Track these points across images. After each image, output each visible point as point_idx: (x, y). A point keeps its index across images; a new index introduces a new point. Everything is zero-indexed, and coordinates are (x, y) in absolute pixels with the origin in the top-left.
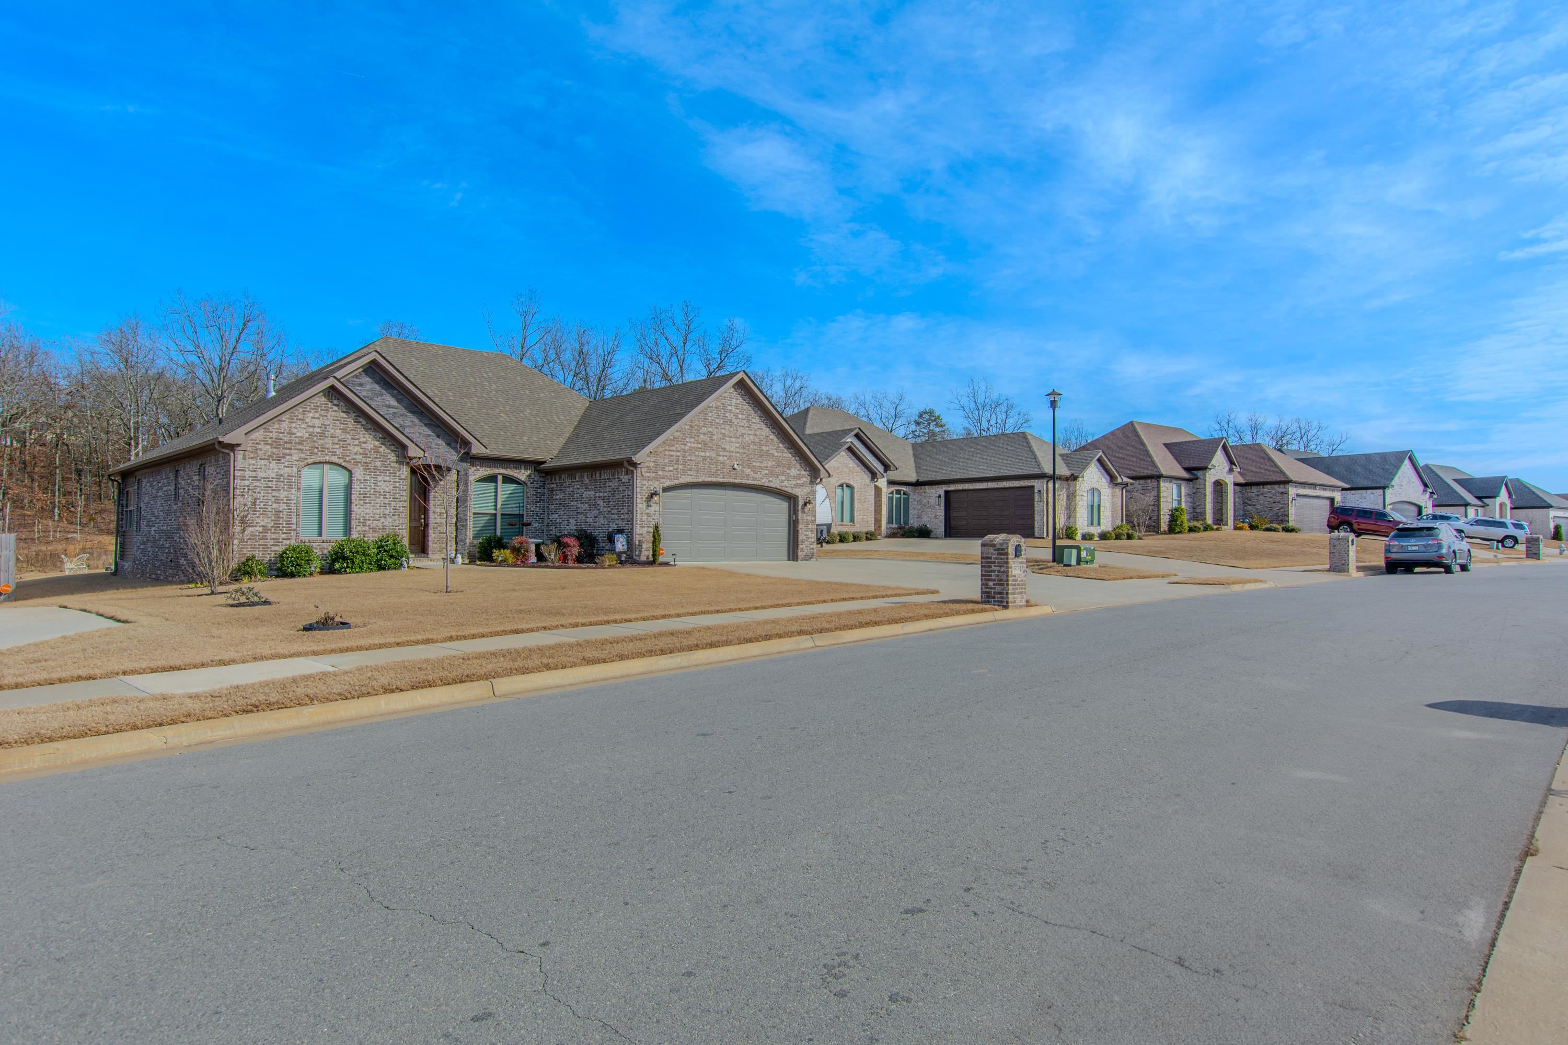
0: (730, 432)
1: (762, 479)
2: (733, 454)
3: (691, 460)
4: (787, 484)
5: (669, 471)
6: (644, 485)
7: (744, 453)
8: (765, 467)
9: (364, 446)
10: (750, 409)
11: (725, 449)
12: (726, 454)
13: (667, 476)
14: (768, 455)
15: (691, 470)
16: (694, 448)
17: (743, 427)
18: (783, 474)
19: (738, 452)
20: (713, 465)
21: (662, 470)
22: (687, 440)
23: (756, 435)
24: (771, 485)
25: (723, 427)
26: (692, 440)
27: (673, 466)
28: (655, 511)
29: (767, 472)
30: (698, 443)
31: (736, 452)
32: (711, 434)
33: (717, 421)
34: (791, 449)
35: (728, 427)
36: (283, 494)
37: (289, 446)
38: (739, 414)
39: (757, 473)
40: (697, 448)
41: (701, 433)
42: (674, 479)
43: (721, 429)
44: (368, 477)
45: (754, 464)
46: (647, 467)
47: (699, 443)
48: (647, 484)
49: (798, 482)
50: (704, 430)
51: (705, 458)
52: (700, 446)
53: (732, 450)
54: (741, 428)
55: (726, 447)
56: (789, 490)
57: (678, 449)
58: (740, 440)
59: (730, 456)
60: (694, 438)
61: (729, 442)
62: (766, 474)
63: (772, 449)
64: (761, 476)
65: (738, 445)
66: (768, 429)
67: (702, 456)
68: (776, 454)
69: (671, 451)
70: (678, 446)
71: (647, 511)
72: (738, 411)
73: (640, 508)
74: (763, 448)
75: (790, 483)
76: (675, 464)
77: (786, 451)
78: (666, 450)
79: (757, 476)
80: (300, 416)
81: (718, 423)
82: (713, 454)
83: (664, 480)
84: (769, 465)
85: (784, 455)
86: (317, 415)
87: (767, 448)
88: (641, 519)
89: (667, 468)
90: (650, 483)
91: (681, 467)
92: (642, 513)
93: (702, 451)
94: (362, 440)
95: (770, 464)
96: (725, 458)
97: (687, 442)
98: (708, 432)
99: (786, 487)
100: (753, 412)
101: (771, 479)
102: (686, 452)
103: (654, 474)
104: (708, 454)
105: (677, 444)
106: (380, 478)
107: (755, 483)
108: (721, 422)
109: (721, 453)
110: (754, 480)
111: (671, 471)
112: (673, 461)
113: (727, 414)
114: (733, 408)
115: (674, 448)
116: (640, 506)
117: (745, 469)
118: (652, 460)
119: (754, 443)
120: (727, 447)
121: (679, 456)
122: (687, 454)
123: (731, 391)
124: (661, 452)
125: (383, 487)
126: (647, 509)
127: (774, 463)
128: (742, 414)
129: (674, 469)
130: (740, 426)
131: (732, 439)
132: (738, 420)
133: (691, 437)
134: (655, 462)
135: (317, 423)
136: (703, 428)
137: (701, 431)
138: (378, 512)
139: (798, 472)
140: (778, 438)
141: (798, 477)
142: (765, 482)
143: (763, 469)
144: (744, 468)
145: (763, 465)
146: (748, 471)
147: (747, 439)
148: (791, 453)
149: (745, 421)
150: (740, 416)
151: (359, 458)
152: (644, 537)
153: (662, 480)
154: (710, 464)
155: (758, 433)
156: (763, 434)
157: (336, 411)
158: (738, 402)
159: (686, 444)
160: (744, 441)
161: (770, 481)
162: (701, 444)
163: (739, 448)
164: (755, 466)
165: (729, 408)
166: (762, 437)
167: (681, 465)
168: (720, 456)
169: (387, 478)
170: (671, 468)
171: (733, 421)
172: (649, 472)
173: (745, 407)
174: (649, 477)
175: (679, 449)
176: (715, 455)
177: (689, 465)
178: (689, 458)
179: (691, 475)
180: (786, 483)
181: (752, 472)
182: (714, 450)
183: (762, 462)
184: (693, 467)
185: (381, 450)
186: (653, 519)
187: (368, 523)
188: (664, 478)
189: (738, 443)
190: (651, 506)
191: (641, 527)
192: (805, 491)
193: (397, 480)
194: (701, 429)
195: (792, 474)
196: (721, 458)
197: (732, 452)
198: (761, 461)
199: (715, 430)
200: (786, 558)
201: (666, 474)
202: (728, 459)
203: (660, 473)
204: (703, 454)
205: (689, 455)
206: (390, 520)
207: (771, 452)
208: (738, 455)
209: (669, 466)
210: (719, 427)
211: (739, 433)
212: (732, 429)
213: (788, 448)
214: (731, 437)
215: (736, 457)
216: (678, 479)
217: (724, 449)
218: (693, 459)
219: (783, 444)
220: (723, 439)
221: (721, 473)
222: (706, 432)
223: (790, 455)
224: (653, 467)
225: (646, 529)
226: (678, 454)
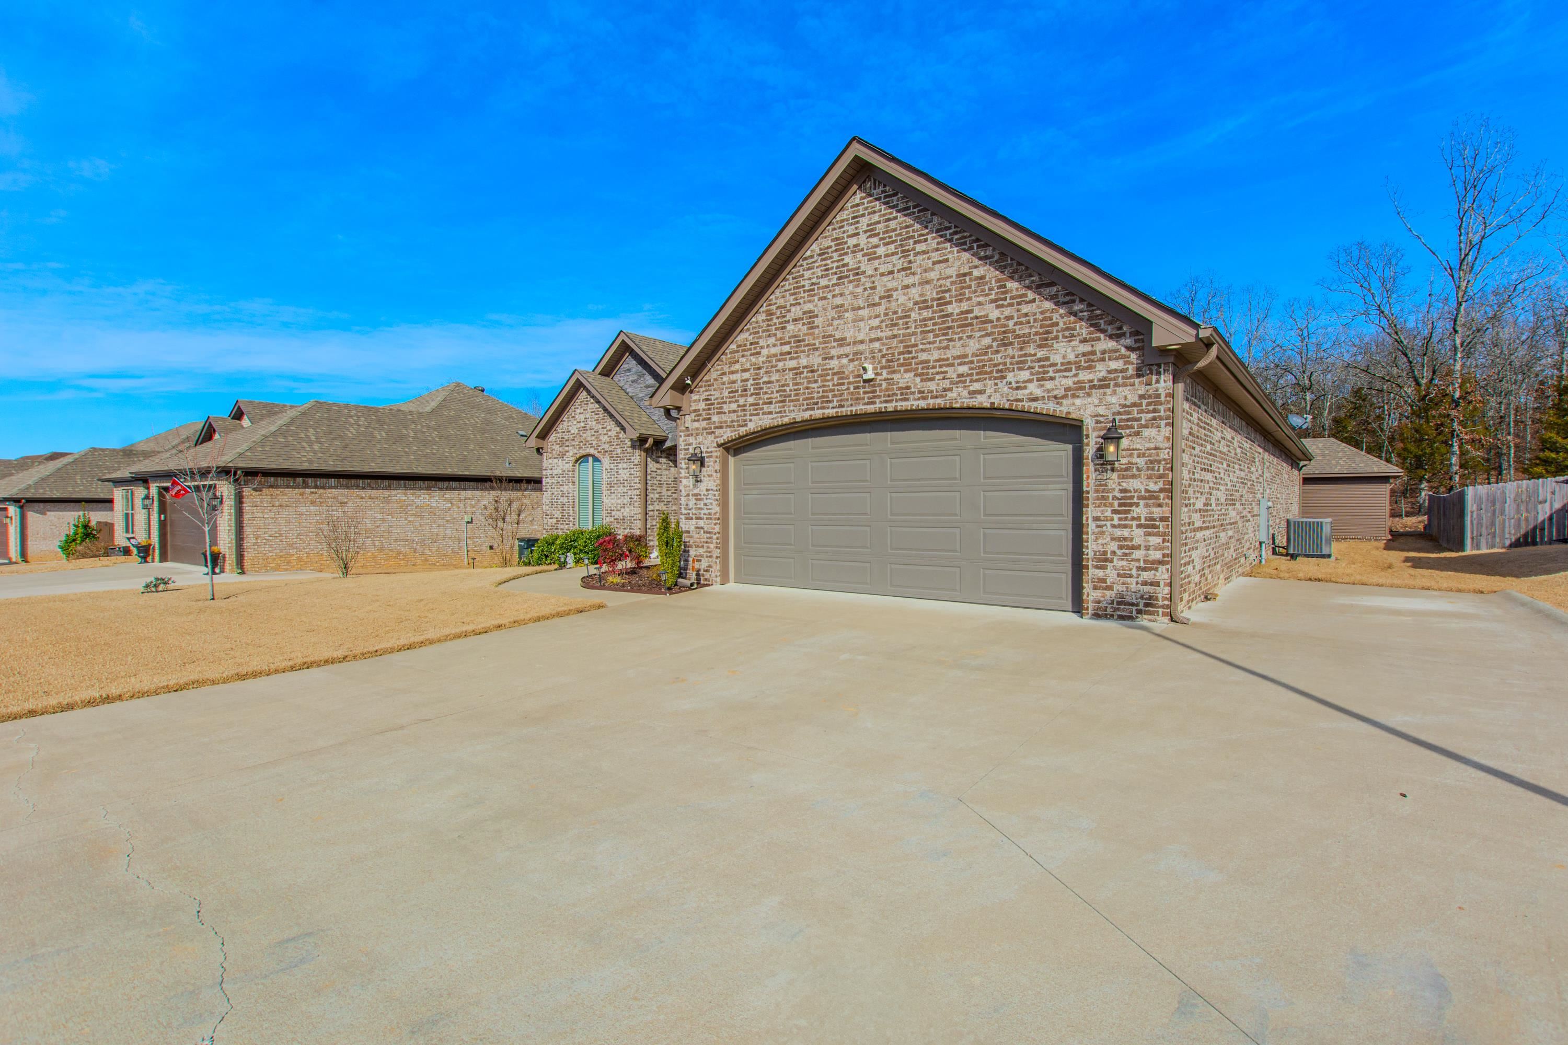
0: (856, 297)
1: (950, 390)
2: (861, 347)
3: (769, 382)
4: (1038, 392)
5: (730, 412)
6: (689, 445)
7: (895, 336)
8: (959, 357)
9: (610, 433)
10: (909, 221)
11: (844, 339)
12: (847, 350)
13: (726, 422)
14: (965, 322)
15: (771, 403)
16: (775, 355)
17: (891, 273)
18: (1021, 365)
19: (878, 339)
20: (816, 382)
21: (719, 413)
22: (762, 342)
23: (928, 282)
24: (982, 401)
25: (837, 292)
26: (772, 340)
27: (737, 401)
28: (707, 490)
29: (964, 369)
30: (782, 344)
31: (871, 341)
32: (811, 315)
33: (824, 282)
34: (1052, 284)
35: (851, 286)
36: (565, 488)
37: (567, 443)
38: (877, 246)
39: (932, 379)
40: (782, 354)
41: (788, 322)
42: (739, 426)
43: (834, 296)
44: (612, 466)
45: (923, 356)
46: (695, 411)
47: (785, 344)
48: (694, 442)
49: (1084, 376)
50: (796, 312)
51: (797, 371)
52: (786, 348)
53: (861, 337)
54: (885, 279)
55: (845, 335)
56: (1049, 407)
57: (745, 367)
58: (881, 309)
59: (855, 354)
60: (775, 335)
61: (855, 321)
62: (960, 376)
63: (980, 304)
64: (946, 384)
65: (876, 322)
66: (966, 256)
67: (791, 369)
68: (994, 314)
69: (733, 373)
70: (744, 360)
71: (696, 491)
72: (875, 240)
73: (685, 486)
74: (951, 309)
75: (1049, 385)
76: (742, 396)
77: (1031, 295)
78: (724, 374)
79: (932, 386)
80: (573, 415)
81: (827, 287)
82: (816, 360)
83: (721, 431)
84: (969, 351)
85: (1025, 309)
86: (582, 411)
87: (965, 306)
88: (687, 505)
89: (726, 408)
90: (700, 438)
91: (751, 400)
92: (688, 495)
93: (791, 359)
94: (609, 428)
95: (973, 346)
96: (845, 361)
97: (762, 347)
98: (804, 313)
99: (1035, 399)
100: (917, 226)
101: (977, 386)
102: (759, 368)
103: (705, 422)
104: (804, 362)
105: (743, 356)
106: (620, 466)
107: (932, 402)
108: (835, 281)
109: (834, 352)
110: (924, 398)
111: (734, 411)
112: (737, 391)
113: (847, 259)
114: (863, 240)
115: (737, 367)
116: (684, 482)
117: (896, 377)
118: (703, 397)
119: (923, 304)
120: (849, 334)
121: (747, 380)
122: (762, 371)
123: (857, 201)
124: (715, 380)
125: (624, 475)
126: (695, 486)
127: (987, 341)
128: (885, 244)
129: (739, 406)
130: (882, 275)
131: (861, 312)
132: (876, 262)
133: (769, 336)
134: (707, 400)
135: (582, 417)
136: (793, 309)
137: (790, 316)
138: (619, 501)
139: (1086, 348)
140: (1002, 269)
141: (1089, 360)
142: (959, 398)
143: (952, 365)
144: (894, 372)
145: (949, 354)
146: (904, 378)
147: (902, 299)
148: (1052, 298)
149: (894, 258)
150: (881, 251)
151: (606, 447)
152: (692, 537)
153: (718, 432)
154: (809, 382)
155: (932, 275)
156: (950, 271)
157: (592, 403)
158: (876, 218)
159: (759, 353)
160: (893, 305)
161: (973, 393)
162: (789, 343)
163: (879, 327)
164: (927, 361)
165: (852, 242)
166: (947, 283)
167: (752, 395)
168: (832, 358)
169: (625, 466)
170: (734, 406)
171: (862, 269)
172: (698, 421)
173: (893, 224)
174: (697, 429)
175: (748, 366)
176: (820, 360)
177: (766, 393)
178: (765, 379)
179: (771, 413)
180: (1034, 389)
181: (918, 379)
182: (817, 349)
183: (947, 347)
184: (775, 395)
185: (621, 436)
186: (705, 504)
187: (613, 513)
188: (721, 427)
189: (877, 316)
190: (701, 481)
191: (687, 519)
192: (1114, 400)
193: (632, 466)
194: (789, 311)
195: (1057, 358)
196: (834, 363)
197: (862, 342)
198: (945, 344)
199: (820, 303)
200: (1069, 604)
201: (724, 418)
202: (852, 361)
203: (715, 418)
204: (793, 364)
205: (767, 372)
206: (627, 510)
207: (977, 312)
208: (877, 345)
209: (730, 402)
210: (829, 296)
211: (880, 291)
212: (860, 290)
213: (1039, 287)
214: (859, 308)
215: (872, 352)
216: (746, 425)
217: (842, 342)
218: (773, 379)
219: (1020, 280)
220: (839, 317)
221: (834, 396)
222: (800, 314)
223: (1048, 305)
224: (704, 410)
225: (694, 522)
226: (746, 375)
